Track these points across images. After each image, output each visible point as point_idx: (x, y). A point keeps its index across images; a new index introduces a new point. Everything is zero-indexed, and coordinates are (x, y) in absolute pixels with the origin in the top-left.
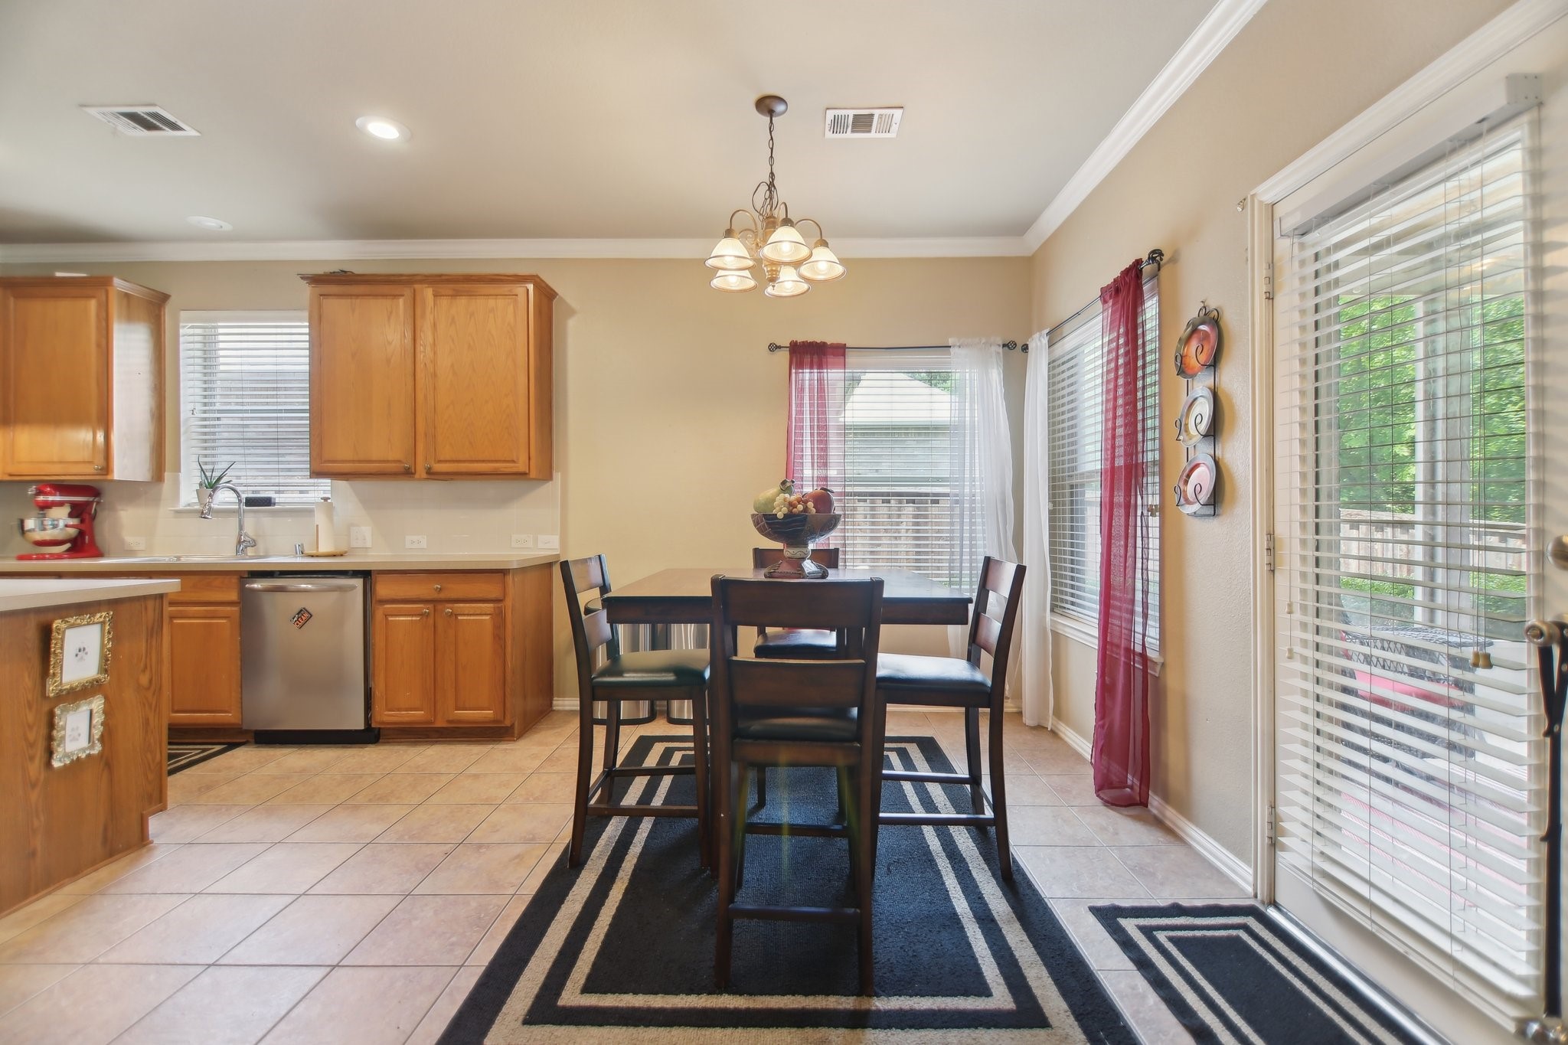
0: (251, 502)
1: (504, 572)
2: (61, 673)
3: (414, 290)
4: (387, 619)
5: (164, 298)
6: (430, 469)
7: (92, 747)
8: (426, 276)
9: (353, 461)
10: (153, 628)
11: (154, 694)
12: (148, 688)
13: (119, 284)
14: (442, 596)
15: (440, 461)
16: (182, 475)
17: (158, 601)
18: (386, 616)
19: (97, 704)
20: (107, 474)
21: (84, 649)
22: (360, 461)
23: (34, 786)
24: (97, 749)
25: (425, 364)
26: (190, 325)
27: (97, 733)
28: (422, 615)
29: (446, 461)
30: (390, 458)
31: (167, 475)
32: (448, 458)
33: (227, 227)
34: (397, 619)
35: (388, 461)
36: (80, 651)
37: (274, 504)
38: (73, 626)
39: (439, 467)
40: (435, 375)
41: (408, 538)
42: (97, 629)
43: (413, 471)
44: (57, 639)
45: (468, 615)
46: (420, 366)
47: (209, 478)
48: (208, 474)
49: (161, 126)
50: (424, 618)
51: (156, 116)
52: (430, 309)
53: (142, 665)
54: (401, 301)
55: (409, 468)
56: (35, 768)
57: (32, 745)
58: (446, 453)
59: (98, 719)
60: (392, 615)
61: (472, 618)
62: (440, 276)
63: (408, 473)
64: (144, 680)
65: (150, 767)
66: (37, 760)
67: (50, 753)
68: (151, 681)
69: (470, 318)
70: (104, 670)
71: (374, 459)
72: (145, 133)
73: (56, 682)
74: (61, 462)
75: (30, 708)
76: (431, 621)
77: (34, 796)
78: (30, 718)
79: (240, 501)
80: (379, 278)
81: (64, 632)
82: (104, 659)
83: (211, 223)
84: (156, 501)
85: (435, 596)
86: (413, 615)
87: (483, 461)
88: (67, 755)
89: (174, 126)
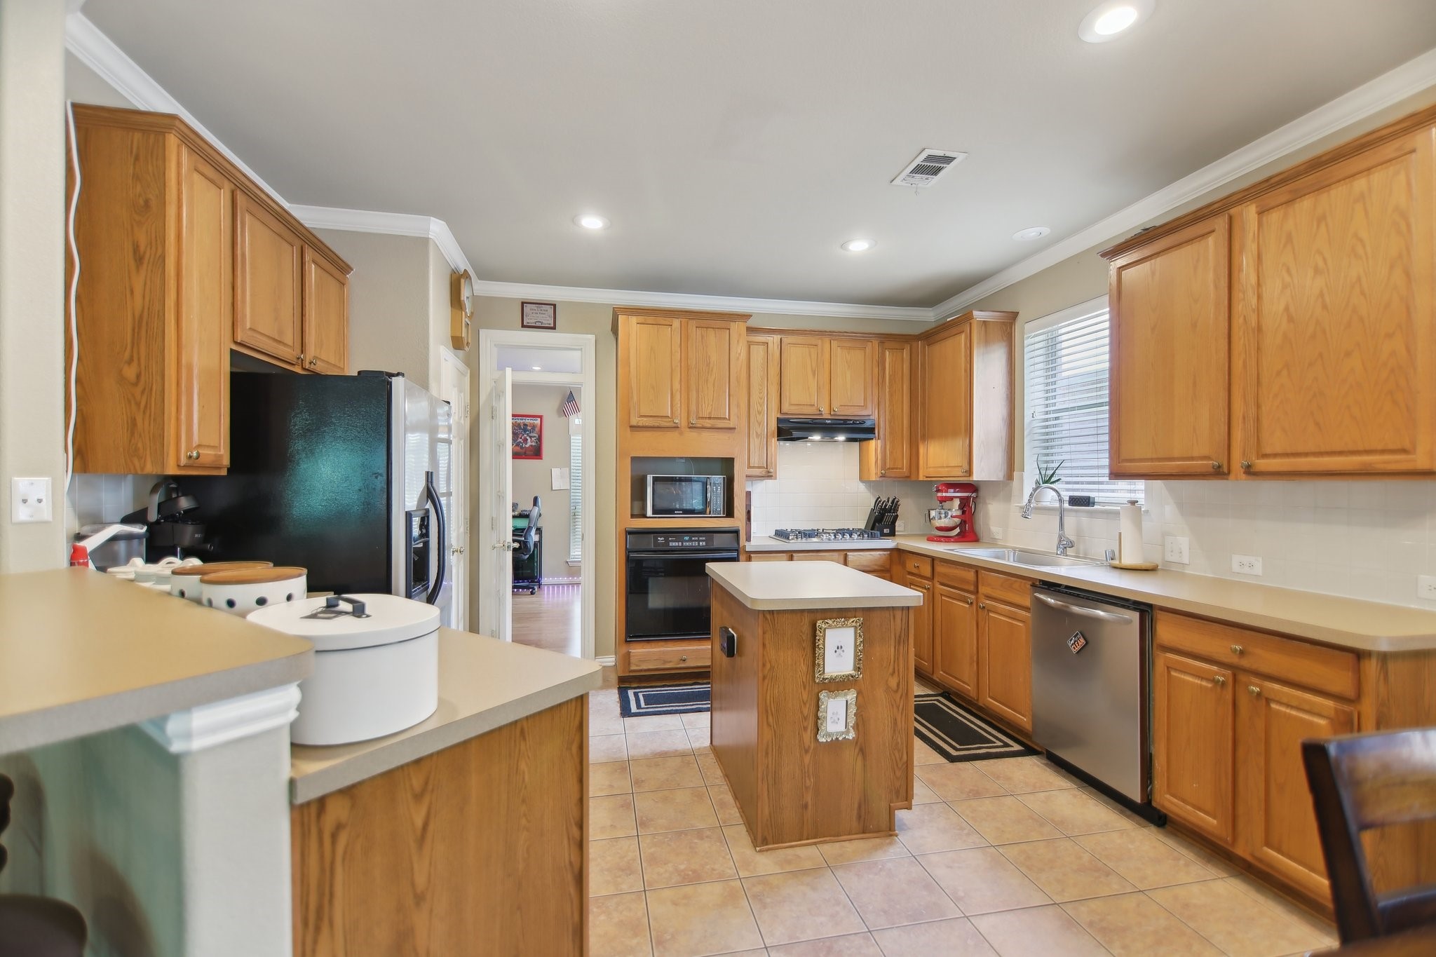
0: (1075, 501)
1: (1359, 655)
2: (824, 664)
3: (1231, 218)
4: (1169, 672)
5: (1014, 315)
6: (1249, 466)
7: (847, 732)
8: (1247, 190)
9: (1152, 460)
10: (900, 637)
11: (901, 698)
12: (896, 691)
13: (978, 315)
14: (1245, 663)
15: (1265, 456)
16: (1026, 474)
17: (904, 612)
18: (1168, 668)
19: (851, 696)
20: (970, 476)
21: (841, 647)
22: (1159, 459)
23: (807, 751)
24: (851, 735)
25: (1245, 316)
26: (1033, 334)
27: (852, 721)
28: (1215, 682)
29: (1275, 455)
30: (1196, 454)
31: (1016, 474)
32: (1278, 450)
33: (1046, 231)
34: (1182, 676)
35: (1192, 459)
36: (838, 648)
37: (1093, 504)
38: (830, 627)
39: (1262, 464)
40: (1259, 329)
41: (1236, 559)
42: (852, 630)
43: (1225, 470)
44: (820, 636)
45: (1288, 706)
46: (1238, 321)
47: (1043, 476)
48: (1043, 472)
49: (942, 165)
50: (1219, 689)
51: (930, 158)
52: (1251, 234)
53: (891, 670)
54: (1211, 240)
55: (1219, 467)
56: (807, 736)
57: (805, 718)
58: (1275, 442)
59: (853, 710)
60: (1176, 670)
61: (1294, 713)
62: (1267, 180)
63: (1219, 473)
64: (893, 682)
65: (897, 765)
66: (809, 731)
67: (817, 729)
68: (898, 685)
69: (1318, 226)
70: (857, 669)
71: (1176, 455)
72: (935, 180)
73: (820, 671)
74: (947, 467)
75: (805, 688)
76: (1228, 696)
77: (807, 759)
78: (805, 697)
79: (1061, 500)
80: (1183, 221)
81: (825, 630)
82: (857, 659)
83: (1032, 233)
84: (1008, 498)
85: (1235, 660)
86: (1202, 678)
87: (1340, 453)
88: (829, 735)
89: (948, 160)
